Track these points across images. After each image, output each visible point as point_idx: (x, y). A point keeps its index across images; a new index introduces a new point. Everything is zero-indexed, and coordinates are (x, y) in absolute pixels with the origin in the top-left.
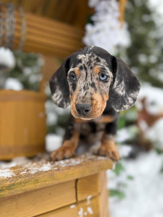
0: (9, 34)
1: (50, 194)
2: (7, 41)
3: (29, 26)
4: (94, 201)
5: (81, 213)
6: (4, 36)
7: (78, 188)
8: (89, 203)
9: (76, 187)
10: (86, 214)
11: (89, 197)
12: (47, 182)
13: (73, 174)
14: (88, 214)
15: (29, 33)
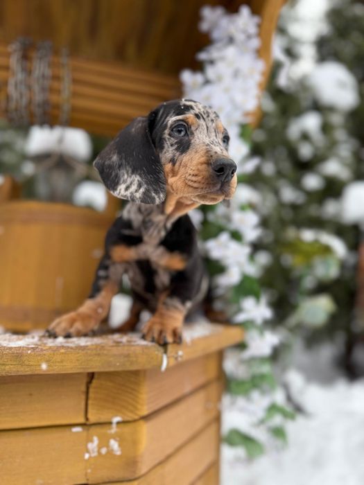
0: (38, 97)
1: (31, 395)
2: (38, 111)
3: (75, 81)
4: (127, 429)
5: (93, 445)
6: (30, 102)
7: (91, 395)
8: (114, 429)
9: (87, 393)
10: (104, 451)
11: (116, 419)
12: (7, 367)
13: (62, 362)
14: (110, 452)
15: (75, 94)
